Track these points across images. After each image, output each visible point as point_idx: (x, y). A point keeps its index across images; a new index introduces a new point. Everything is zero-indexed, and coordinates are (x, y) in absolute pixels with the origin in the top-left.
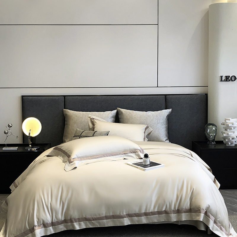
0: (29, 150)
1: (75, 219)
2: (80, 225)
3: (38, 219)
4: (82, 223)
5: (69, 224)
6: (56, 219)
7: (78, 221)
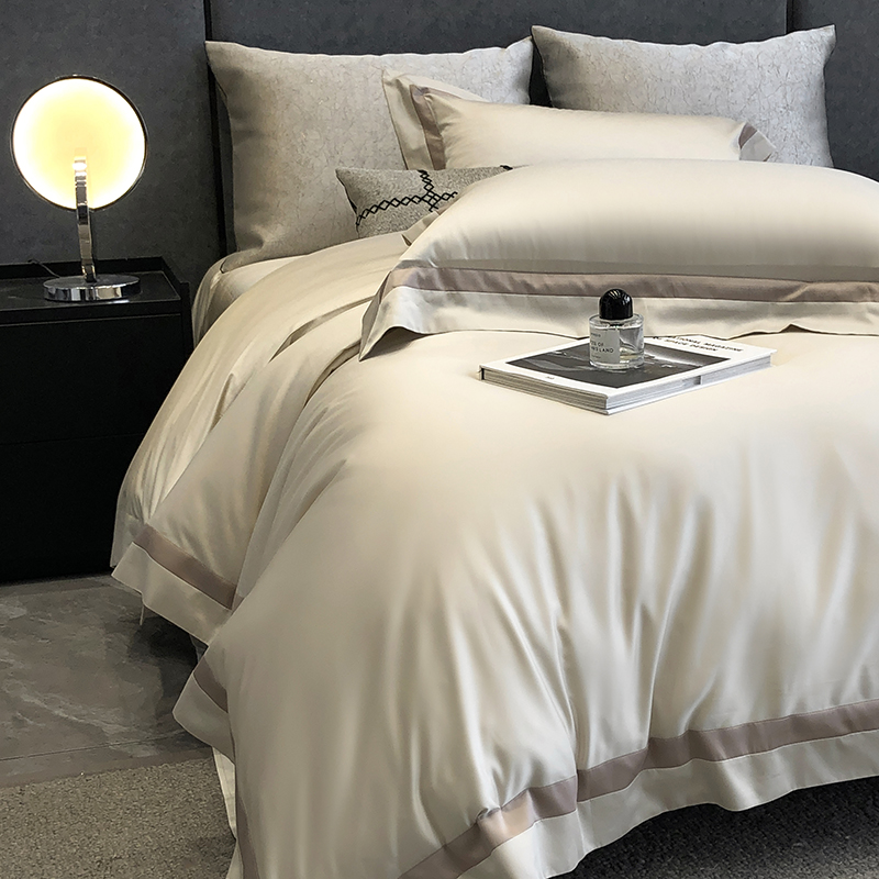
0: (75, 296)
1: (726, 735)
2: (759, 774)
3: (502, 756)
4: (777, 759)
5: (686, 769)
6: (603, 746)
7: (743, 747)
